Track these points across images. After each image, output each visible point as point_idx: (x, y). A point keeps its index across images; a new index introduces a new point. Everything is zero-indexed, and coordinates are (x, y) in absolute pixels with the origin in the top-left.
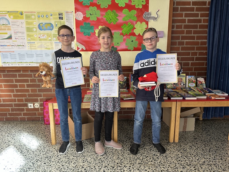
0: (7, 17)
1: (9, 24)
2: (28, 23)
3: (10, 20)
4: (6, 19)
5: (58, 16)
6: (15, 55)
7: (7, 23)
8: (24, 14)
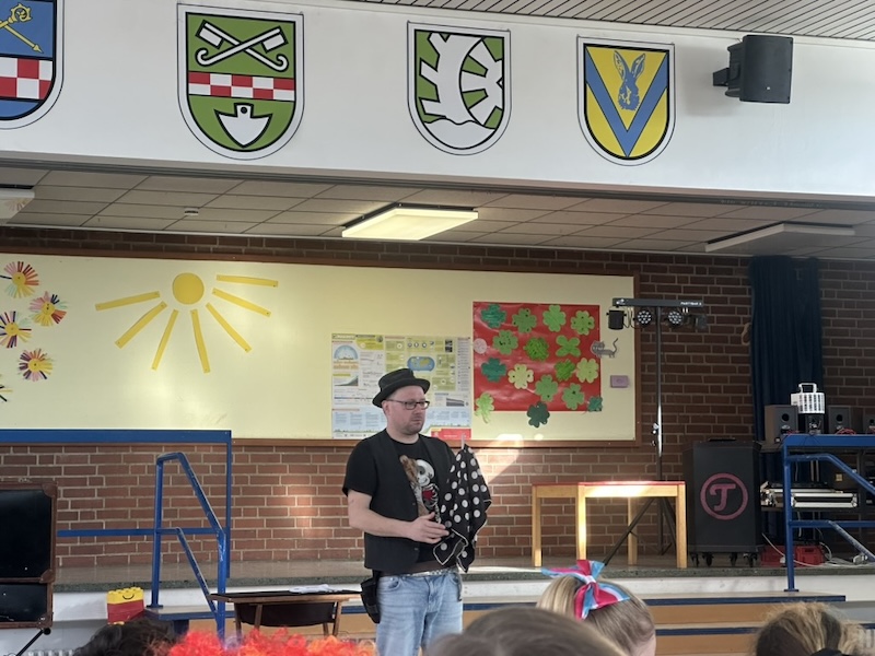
0: (354, 345)
1: (356, 357)
2: (390, 357)
3: (359, 352)
4: (352, 349)
5: (444, 346)
6: (360, 416)
7: (352, 356)
8: (384, 340)
